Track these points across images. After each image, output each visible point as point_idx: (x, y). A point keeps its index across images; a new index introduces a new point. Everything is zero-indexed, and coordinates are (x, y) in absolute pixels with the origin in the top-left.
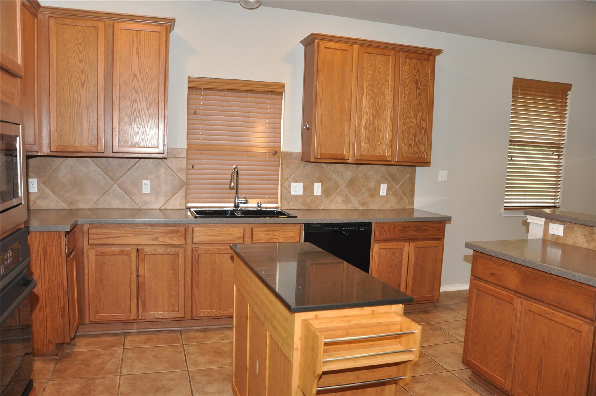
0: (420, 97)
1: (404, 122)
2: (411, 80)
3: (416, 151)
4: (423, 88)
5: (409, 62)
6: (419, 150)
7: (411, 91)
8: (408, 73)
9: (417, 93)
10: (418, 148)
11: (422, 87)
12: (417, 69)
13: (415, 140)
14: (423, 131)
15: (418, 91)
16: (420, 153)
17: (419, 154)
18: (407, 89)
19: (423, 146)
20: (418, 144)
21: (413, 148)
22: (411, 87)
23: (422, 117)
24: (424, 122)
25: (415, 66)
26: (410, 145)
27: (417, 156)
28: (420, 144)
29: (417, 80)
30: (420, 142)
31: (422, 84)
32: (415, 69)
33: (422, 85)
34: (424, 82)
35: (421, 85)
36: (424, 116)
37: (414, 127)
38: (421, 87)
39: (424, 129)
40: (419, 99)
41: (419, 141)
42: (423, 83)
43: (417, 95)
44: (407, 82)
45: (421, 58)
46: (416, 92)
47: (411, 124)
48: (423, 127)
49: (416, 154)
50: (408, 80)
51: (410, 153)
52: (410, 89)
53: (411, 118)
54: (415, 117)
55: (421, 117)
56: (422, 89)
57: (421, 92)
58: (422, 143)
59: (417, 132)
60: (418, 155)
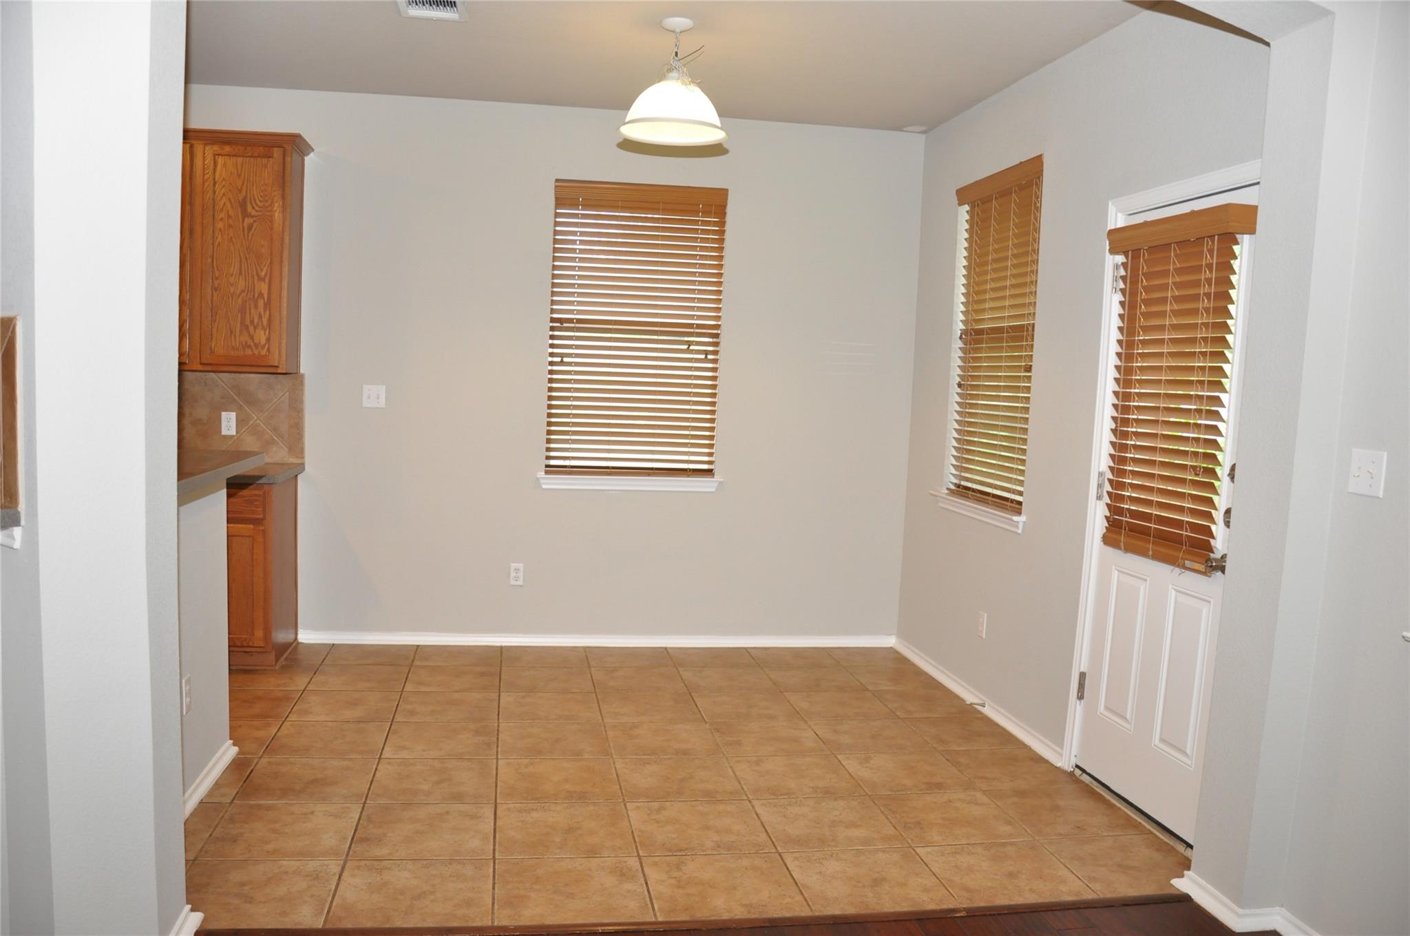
0: (251, 233)
1: (216, 285)
2: (229, 199)
3: (246, 342)
4: (259, 213)
5: (225, 162)
6: (253, 342)
7: (231, 222)
8: (224, 186)
9: (245, 225)
10: (252, 337)
11: (257, 211)
12: (242, 176)
13: (242, 323)
14: (261, 303)
15: (248, 221)
16: (256, 345)
17: (254, 348)
18: (220, 217)
19: (262, 332)
20: (251, 329)
21: (237, 339)
22: (231, 213)
23: (257, 274)
24: (263, 283)
25: (239, 170)
26: (231, 332)
27: (249, 352)
28: (255, 328)
29: (245, 198)
30: (255, 324)
31: (257, 204)
32: (239, 176)
33: (257, 208)
34: (260, 201)
35: (253, 208)
36: (262, 270)
37: (240, 294)
38: (254, 213)
39: (264, 298)
40: (250, 237)
41: (252, 322)
42: (258, 202)
43: (246, 228)
44: (221, 204)
45: (250, 154)
46: (243, 222)
47: (232, 289)
48: (261, 294)
49: (246, 349)
50: (224, 200)
51: (233, 347)
52: (229, 217)
53: (232, 276)
54: (241, 273)
55: (255, 273)
56: (256, 217)
57: (255, 221)
58: (260, 327)
59: (247, 304)
60: (252, 350)
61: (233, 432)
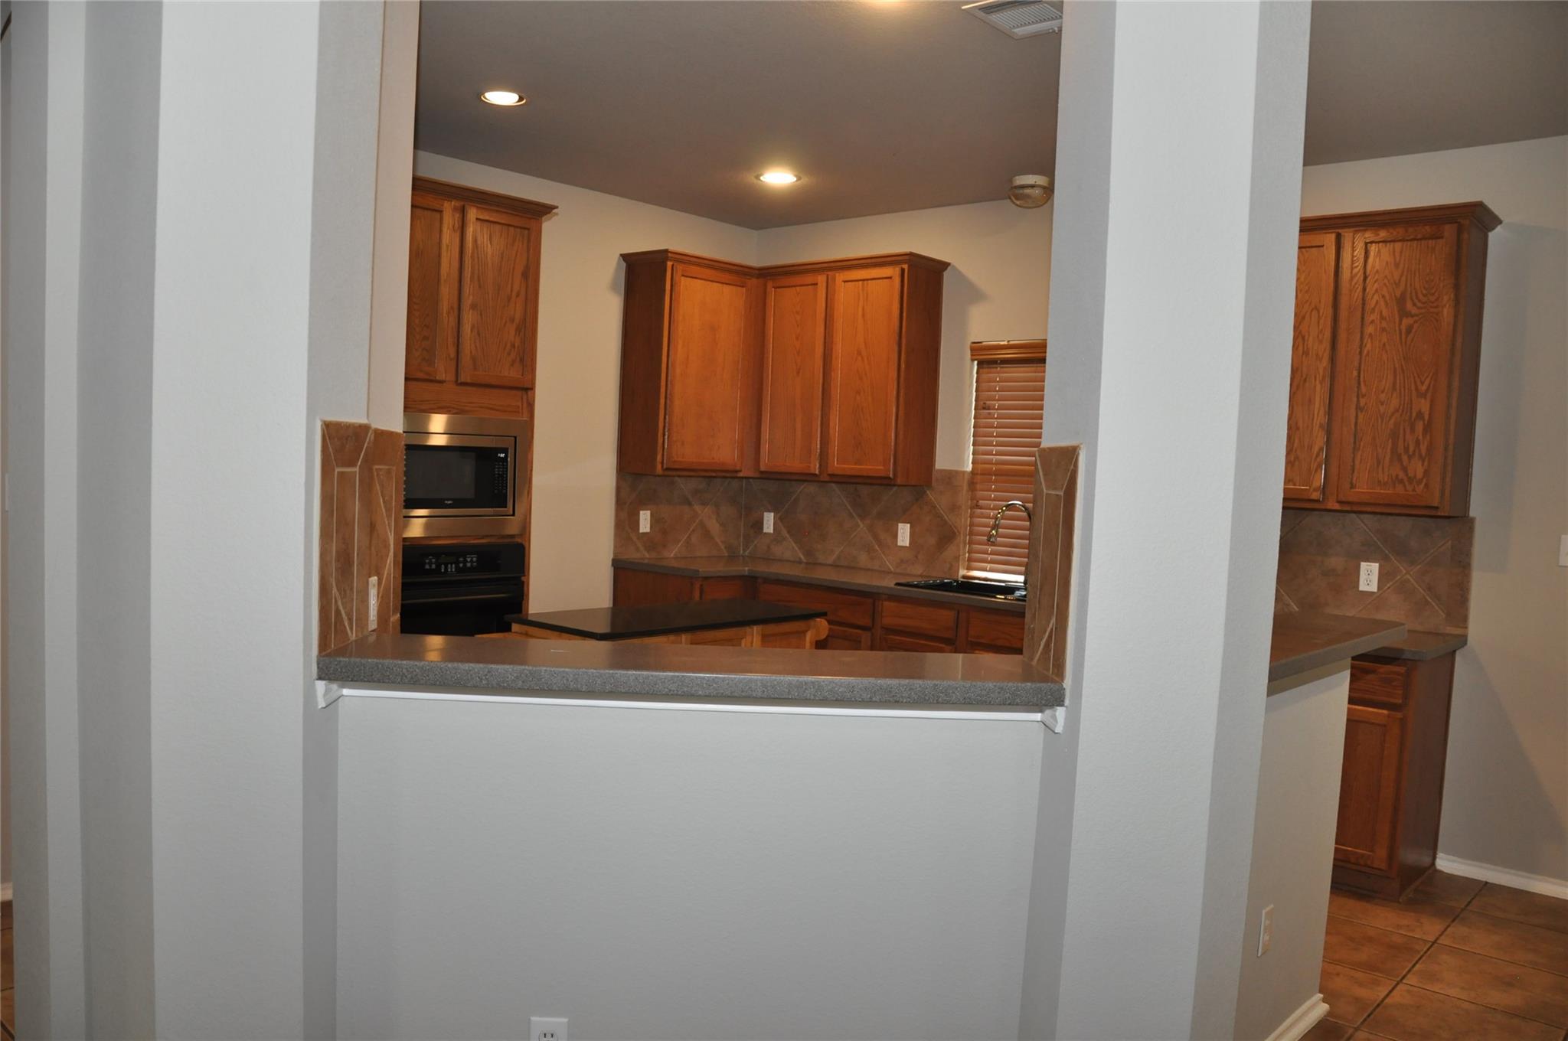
0: (1410, 337)
1: (1362, 404)
2: (1383, 296)
3: (1397, 476)
4: (1423, 311)
5: (1379, 251)
6: (1407, 475)
7: (1384, 324)
8: (1377, 280)
9: (1403, 328)
10: (1405, 469)
11: (1419, 308)
12: (1401, 266)
13: (1394, 450)
14: (1419, 426)
15: (1406, 322)
16: (1410, 480)
17: (1407, 483)
18: (1371, 319)
19: (1420, 463)
20: (1405, 458)
21: (1386, 470)
22: (1385, 313)
23: (1417, 389)
24: (1423, 401)
25: (1398, 260)
26: (1379, 463)
27: (1400, 489)
28: (1410, 457)
29: (1403, 295)
30: (1411, 453)
31: (1419, 301)
32: (1397, 265)
33: (1419, 304)
34: (1425, 295)
35: (1414, 305)
36: (1422, 383)
37: (1393, 414)
38: (1414, 311)
39: (1424, 420)
40: (1408, 343)
41: (1406, 449)
42: (1421, 297)
43: (1404, 331)
44: (1374, 301)
45: (1412, 237)
46: (1400, 324)
47: (1382, 409)
48: (1420, 415)
49: (1397, 485)
50: (1376, 297)
51: (1380, 482)
52: (1382, 318)
53: (1383, 392)
54: (1394, 388)
55: (1413, 388)
56: (1417, 315)
57: (1416, 322)
58: (1417, 454)
59: (1402, 428)
60: (1405, 486)
61: (1374, 588)
